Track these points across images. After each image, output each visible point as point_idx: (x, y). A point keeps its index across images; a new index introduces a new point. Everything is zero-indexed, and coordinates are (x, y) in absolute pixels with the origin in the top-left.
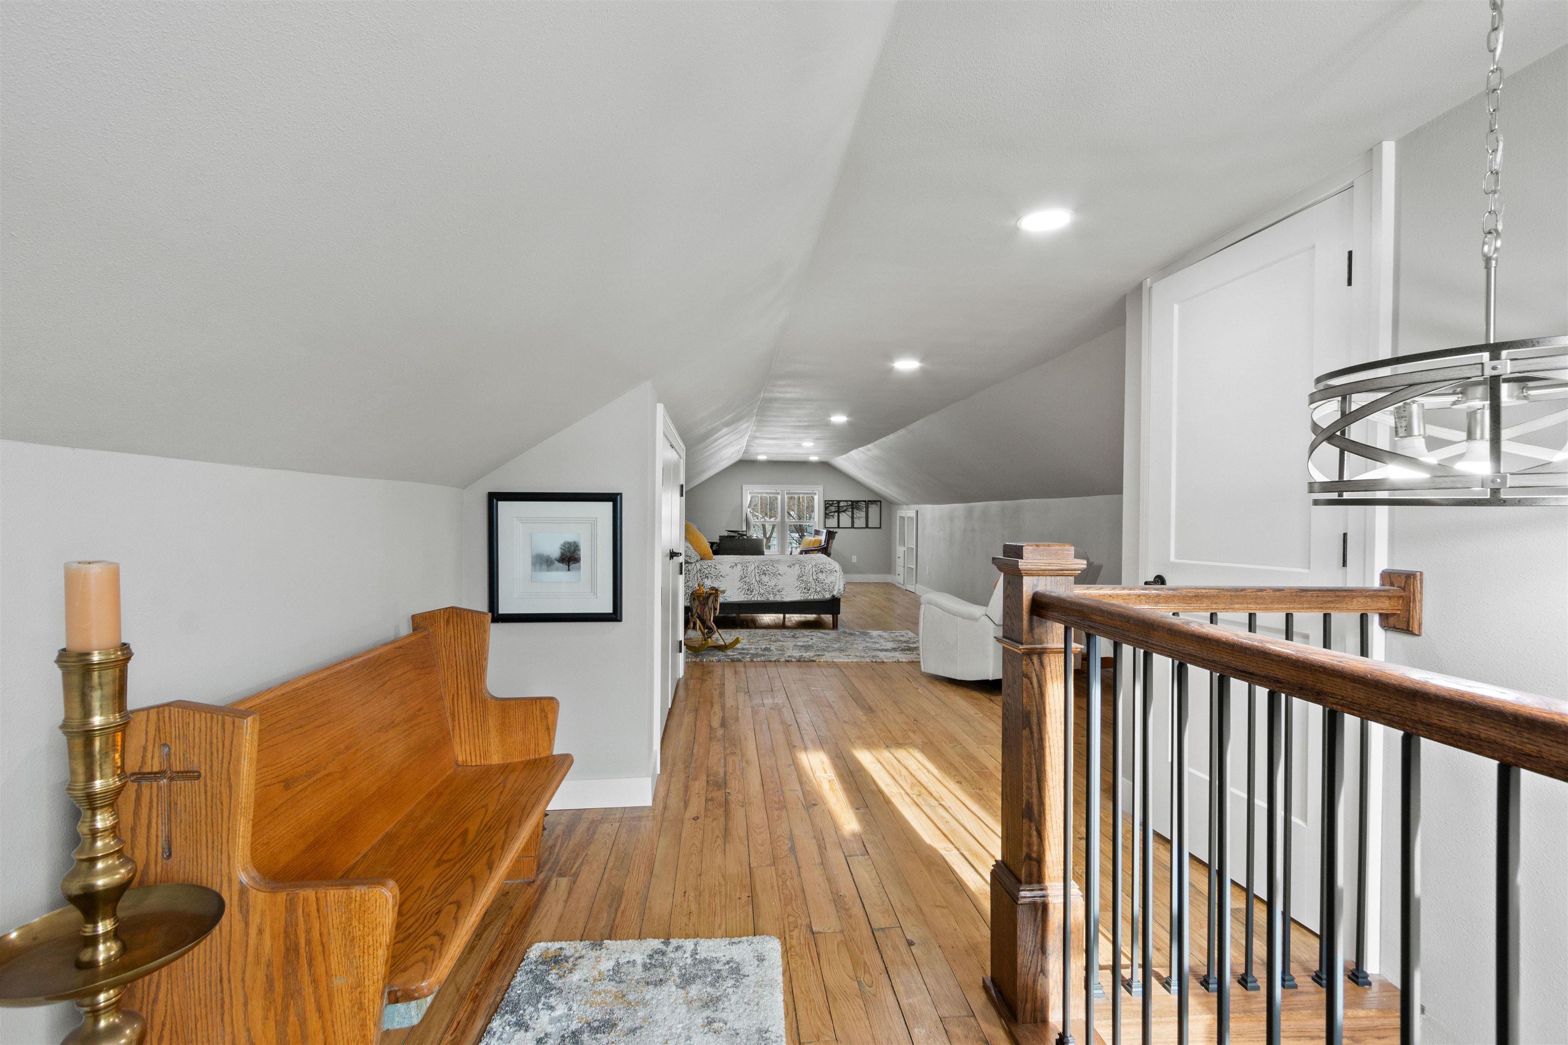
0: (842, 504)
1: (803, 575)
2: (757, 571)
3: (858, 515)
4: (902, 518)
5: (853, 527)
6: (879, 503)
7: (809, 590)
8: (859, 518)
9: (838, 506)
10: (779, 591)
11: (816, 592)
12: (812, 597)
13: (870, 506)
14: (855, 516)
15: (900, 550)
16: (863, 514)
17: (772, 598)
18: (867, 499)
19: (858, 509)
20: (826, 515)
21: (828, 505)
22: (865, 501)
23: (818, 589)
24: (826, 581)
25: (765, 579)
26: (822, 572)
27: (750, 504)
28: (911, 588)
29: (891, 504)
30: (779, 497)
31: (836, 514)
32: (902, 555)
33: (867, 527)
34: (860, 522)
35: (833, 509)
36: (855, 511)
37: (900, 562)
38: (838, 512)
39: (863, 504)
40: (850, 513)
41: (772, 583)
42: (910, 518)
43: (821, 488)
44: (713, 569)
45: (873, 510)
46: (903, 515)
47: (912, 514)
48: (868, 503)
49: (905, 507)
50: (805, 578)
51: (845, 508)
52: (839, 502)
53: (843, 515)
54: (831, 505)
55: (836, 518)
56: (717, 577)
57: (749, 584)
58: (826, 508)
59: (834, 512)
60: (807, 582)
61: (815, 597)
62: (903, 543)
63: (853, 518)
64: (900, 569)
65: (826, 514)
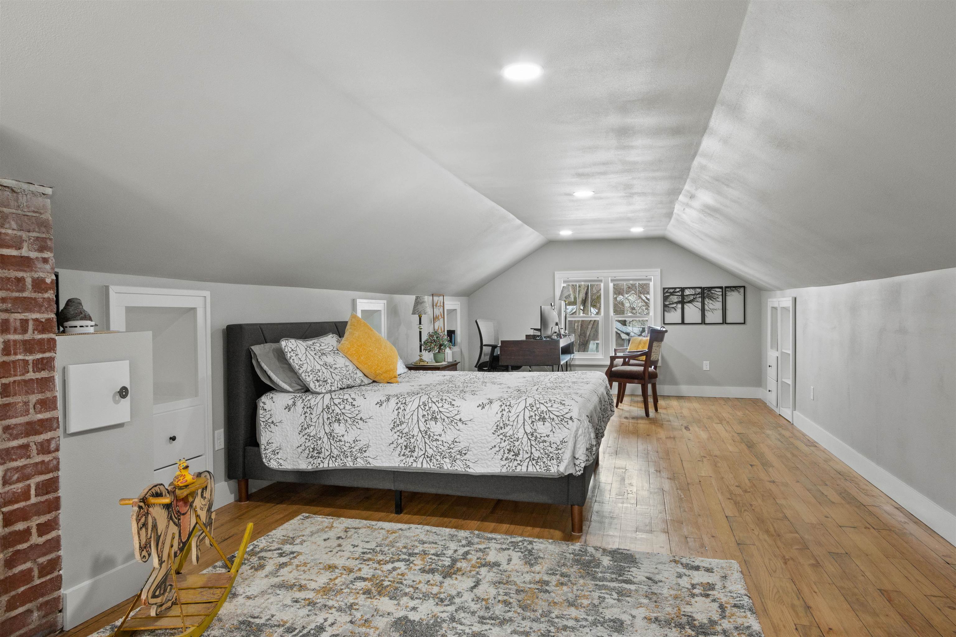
0: (687, 292)
1: (505, 425)
2: (421, 413)
3: (711, 306)
4: (774, 309)
5: (703, 322)
6: (742, 290)
7: (517, 455)
8: (712, 310)
9: (683, 296)
10: (460, 453)
11: (531, 459)
12: (524, 469)
13: (728, 293)
14: (706, 307)
15: (772, 355)
16: (718, 305)
17: (447, 466)
18: (724, 285)
19: (711, 298)
20: (666, 308)
21: (667, 293)
22: (721, 288)
23: (536, 454)
24: (552, 439)
25: (436, 428)
26: (543, 420)
27: (561, 296)
28: (786, 413)
29: (760, 290)
30: (602, 285)
31: (680, 306)
32: (773, 362)
33: (724, 322)
34: (714, 316)
35: (675, 299)
36: (707, 301)
37: (771, 374)
38: (683, 303)
39: (719, 292)
40: (699, 305)
41: (448, 437)
42: (785, 309)
43: (657, 272)
44: (348, 407)
45: (734, 299)
46: (776, 305)
47: (787, 302)
48: (725, 290)
49: (778, 293)
50: (509, 431)
51: (692, 298)
52: (683, 290)
53: (689, 308)
54: (672, 294)
55: (679, 311)
56: (354, 420)
57: (408, 436)
58: (665, 298)
59: (677, 303)
60: (513, 439)
61: (531, 469)
62: (775, 345)
63: (703, 310)
64: (771, 383)
65: (665, 306)
